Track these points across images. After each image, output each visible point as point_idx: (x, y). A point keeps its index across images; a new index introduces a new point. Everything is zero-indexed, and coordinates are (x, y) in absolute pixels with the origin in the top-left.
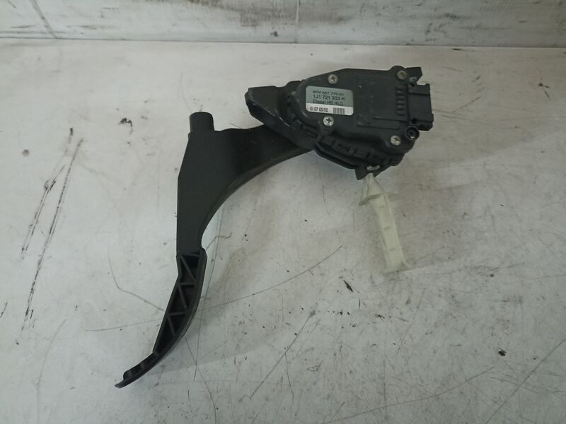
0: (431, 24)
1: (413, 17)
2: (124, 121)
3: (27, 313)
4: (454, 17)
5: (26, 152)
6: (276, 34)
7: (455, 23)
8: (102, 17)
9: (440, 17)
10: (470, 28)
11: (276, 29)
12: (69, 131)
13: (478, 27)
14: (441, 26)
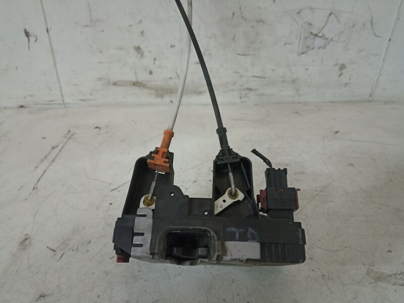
0: (241, 94)
1: (232, 90)
2: (97, 128)
3: (34, 188)
4: (250, 90)
5: (44, 138)
6: (172, 102)
7: (252, 93)
8: (91, 94)
9: (244, 90)
10: (259, 95)
11: (172, 99)
12: (67, 131)
13: (262, 94)
14: (246, 94)
